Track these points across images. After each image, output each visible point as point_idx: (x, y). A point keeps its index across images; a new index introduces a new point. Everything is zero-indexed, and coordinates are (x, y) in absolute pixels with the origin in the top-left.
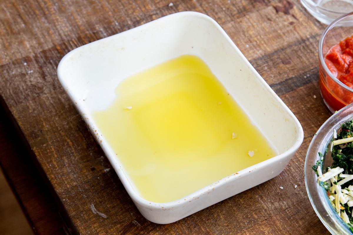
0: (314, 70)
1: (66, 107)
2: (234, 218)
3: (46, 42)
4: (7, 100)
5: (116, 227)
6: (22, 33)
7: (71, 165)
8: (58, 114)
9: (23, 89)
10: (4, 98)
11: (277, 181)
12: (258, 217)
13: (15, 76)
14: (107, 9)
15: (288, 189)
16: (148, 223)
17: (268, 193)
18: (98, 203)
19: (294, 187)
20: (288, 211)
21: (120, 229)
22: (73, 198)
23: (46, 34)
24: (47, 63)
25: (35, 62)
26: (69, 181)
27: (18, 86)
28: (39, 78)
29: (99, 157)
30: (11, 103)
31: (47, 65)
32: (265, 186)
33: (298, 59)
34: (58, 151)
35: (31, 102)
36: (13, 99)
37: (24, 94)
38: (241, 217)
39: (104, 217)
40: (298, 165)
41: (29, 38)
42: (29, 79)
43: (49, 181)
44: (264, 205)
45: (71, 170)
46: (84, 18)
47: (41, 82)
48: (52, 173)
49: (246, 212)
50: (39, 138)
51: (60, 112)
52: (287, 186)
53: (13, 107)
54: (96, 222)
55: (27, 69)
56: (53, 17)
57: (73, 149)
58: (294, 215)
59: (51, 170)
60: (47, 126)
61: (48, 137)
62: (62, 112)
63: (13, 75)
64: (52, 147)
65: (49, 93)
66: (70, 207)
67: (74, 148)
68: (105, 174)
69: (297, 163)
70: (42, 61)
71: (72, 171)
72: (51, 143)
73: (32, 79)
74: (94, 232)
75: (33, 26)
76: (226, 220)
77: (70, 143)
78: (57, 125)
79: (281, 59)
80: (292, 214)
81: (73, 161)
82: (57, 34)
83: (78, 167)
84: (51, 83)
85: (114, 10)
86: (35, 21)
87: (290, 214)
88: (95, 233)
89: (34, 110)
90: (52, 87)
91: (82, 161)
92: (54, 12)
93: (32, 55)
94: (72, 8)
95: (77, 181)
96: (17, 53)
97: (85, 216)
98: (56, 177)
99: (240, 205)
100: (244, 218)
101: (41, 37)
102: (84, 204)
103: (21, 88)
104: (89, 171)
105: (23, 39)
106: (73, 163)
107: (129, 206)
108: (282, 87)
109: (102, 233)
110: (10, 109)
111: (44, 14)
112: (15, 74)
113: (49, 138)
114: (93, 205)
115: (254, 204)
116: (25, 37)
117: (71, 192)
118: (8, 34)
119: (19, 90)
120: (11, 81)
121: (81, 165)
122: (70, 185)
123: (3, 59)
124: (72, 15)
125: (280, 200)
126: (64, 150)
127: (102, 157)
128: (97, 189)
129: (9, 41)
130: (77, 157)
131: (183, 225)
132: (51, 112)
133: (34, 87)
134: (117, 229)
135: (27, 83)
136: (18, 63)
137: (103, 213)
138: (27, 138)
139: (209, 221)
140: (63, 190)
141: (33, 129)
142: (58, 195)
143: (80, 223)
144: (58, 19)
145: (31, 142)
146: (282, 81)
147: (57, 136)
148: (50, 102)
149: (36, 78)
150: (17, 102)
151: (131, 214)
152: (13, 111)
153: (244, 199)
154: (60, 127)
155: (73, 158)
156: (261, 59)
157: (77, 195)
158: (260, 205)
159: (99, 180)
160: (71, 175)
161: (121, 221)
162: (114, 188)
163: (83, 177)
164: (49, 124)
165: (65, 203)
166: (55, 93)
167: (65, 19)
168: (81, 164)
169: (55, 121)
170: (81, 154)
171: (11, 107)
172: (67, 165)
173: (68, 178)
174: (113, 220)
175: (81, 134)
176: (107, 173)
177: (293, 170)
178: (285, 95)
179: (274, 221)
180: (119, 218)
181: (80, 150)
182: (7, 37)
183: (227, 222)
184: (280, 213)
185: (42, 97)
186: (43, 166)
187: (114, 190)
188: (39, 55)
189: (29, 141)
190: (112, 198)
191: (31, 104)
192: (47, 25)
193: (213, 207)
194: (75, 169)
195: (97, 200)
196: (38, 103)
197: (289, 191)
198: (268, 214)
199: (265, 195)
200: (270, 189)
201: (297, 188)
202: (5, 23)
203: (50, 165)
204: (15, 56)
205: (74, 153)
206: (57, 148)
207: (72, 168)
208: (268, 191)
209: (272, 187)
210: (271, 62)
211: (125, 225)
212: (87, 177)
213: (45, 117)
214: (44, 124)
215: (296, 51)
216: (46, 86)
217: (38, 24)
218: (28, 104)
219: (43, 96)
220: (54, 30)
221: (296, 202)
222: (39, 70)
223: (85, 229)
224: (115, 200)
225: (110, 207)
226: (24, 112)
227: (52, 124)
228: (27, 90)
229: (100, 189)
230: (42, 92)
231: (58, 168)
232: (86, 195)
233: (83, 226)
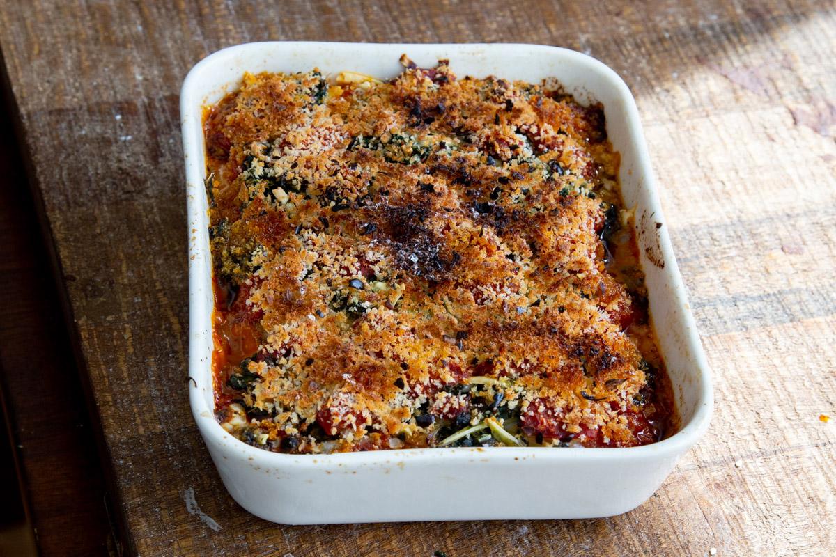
4: (48, 192)
6: (130, 46)
7: (164, 381)
8: (165, 250)
9: (97, 174)
10: (43, 186)
13: (84, 140)
14: (358, 33)
18: (207, 489)
22: (146, 461)
23: (189, 58)
24: (173, 127)
25: (143, 117)
26: (148, 419)
27: (85, 166)
28: (142, 157)
30: (55, 201)
31: (171, 130)
33: (825, 248)
34: (141, 338)
35: (106, 208)
36: (63, 193)
37: (94, 186)
39: (212, 528)
40: (765, 511)
41: (144, 61)
42: (116, 155)
43: (96, 406)
45: (158, 393)
47: (145, 168)
48: (110, 390)
50: (102, 299)
53: (57, 212)
54: (188, 536)
55: (119, 132)
56: (219, 24)
57: (180, 341)
59: (109, 381)
60: (130, 274)
61: (125, 300)
62: (177, 248)
63: (81, 137)
64: (126, 325)
65: (156, 198)
66: (132, 483)
67: (183, 341)
69: (762, 506)
70: (161, 118)
71: (161, 394)
72: (128, 316)
73: (124, 156)
75: (161, 35)
77: (177, 327)
78: (155, 277)
79: (779, 239)
84: (169, 173)
86: (173, 25)
89: (109, 228)
92: (226, 12)
93: (140, 101)
94: (272, 14)
95: (166, 424)
96: (107, 88)
97: (164, 513)
98: (116, 401)
101: (175, 62)
102: (170, 483)
103: (91, 172)
105: (129, 58)
106: (170, 376)
108: (765, 308)
110: (49, 214)
111: (200, 15)
112: (86, 135)
113: (127, 303)
114: (193, 491)
116: (136, 55)
117: (145, 446)
118: (96, 40)
119: (86, 174)
120: (70, 150)
122: (148, 428)
123: (67, 95)
126: (157, 339)
129: (94, 56)
132: (150, 243)
133: (123, 176)
135: (110, 163)
136: (101, 112)
137: (212, 517)
138: (72, 291)
140: (127, 436)
141: (92, 274)
142: (110, 446)
143: (145, 529)
144: (230, 30)
145: (79, 303)
146: (771, 292)
147: (148, 304)
148: (153, 219)
149: (134, 154)
150: (71, 202)
151: (287, 536)
152: (55, 222)
154: (162, 284)
155: (174, 364)
156: (726, 227)
157: (159, 457)
160: (156, 405)
163: (185, 416)
164: (135, 269)
165: (120, 471)
169: (152, 265)
171: (53, 210)
172: (153, 378)
173: (146, 411)
174: (233, 541)
177: (748, 522)
180: (251, 538)
182: (92, 47)
185: (136, 203)
186: (91, 368)
188: (157, 105)
189: (74, 299)
191: (106, 214)
192: (199, 39)
195: (206, 481)
196: (122, 215)
202: (98, 16)
203: (111, 370)
204: (100, 95)
205: (181, 353)
206: (139, 331)
207: (165, 388)
210: (752, 240)
213: (130, 251)
214: (124, 268)
215: (824, 228)
216: (154, 178)
217: (178, 33)
218: (97, 212)
219: (141, 201)
222: (147, 137)
223: (156, 546)
226: (81, 229)
227: (144, 271)
228: (103, 179)
230: (141, 192)
231: (127, 380)
232: (181, 462)
233: (152, 539)
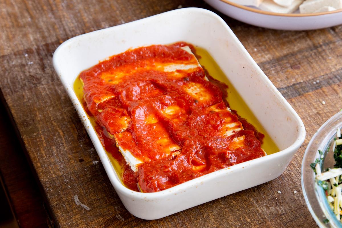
0: (325, 77)
1: (62, 98)
2: (225, 219)
3: (50, 35)
4: (3, 89)
5: (98, 220)
6: (27, 27)
7: (60, 155)
8: (52, 104)
9: (21, 79)
10: (1, 86)
11: (275, 185)
12: (251, 220)
13: (15, 66)
14: (115, 9)
15: (287, 194)
16: (132, 219)
17: (265, 197)
18: (82, 194)
19: (293, 193)
20: (285, 216)
21: (102, 222)
22: (57, 187)
23: (51, 28)
24: (48, 56)
25: (36, 54)
26: (55, 171)
27: (16, 76)
28: (38, 70)
29: (89, 149)
30: (7, 92)
31: (48, 57)
32: (261, 189)
33: (308, 65)
34: (48, 140)
35: (27, 92)
36: (9, 88)
37: (21, 84)
38: (233, 219)
39: (86, 209)
41: (33, 32)
42: (28, 70)
43: (34, 169)
44: (258, 208)
45: (58, 160)
46: (91, 15)
47: (40, 74)
48: (39, 162)
49: (239, 214)
50: (31, 127)
51: (55, 102)
52: (285, 191)
53: (8, 96)
54: (78, 214)
55: (27, 61)
56: (60, 13)
57: (63, 139)
58: (291, 221)
59: (38, 159)
60: (40, 116)
61: (40, 126)
62: (57, 103)
63: (13, 65)
64: (42, 136)
65: (46, 84)
66: (53, 197)
67: (65, 138)
68: (93, 166)
69: (298, 168)
70: (43, 53)
71: (59, 160)
72: (42, 132)
73: (31, 70)
74: (74, 224)
75: (39, 21)
76: (216, 221)
77: (61, 133)
78: (50, 115)
79: (290, 64)
80: (289, 221)
81: (62, 151)
82: (62, 29)
83: (67, 158)
84: (49, 74)
85: (122, 10)
86: (42, 16)
87: (287, 221)
88: (76, 225)
89: (29, 99)
90: (50, 79)
91: (71, 152)
92: (62, 8)
94: (80, 6)
95: (63, 172)
96: (20, 44)
97: (67, 206)
98: (42, 166)
99: (232, 207)
100: (236, 221)
101: (45, 30)
102: (68, 194)
103: (19, 78)
104: (77, 162)
105: (27, 31)
106: (62, 153)
107: (114, 199)
108: (288, 91)
109: (83, 225)
110: (5, 97)
111: (52, 10)
112: (15, 64)
113: (41, 127)
114: (77, 196)
115: (248, 207)
116: (30, 30)
117: (56, 181)
118: (13, 26)
119: (17, 79)
120: (9, 71)
121: (69, 156)
122: (56, 174)
123: (5, 49)
124: (79, 12)
125: (277, 205)
126: (54, 139)
127: (92, 149)
128: (83, 180)
129: (13, 33)
130: (66, 148)
131: (169, 223)
132: (46, 102)
133: (32, 78)
134: (99, 222)
135: (26, 74)
136: (19, 54)
137: (86, 205)
138: (18, 126)
139: (198, 221)
140: (48, 179)
141: (25, 118)
142: (42, 183)
143: (60, 214)
144: (65, 15)
145: (22, 130)
146: (290, 85)
147: (49, 126)
148: (46, 93)
149: (35, 69)
150: (13, 91)
151: (116, 208)
152: (8, 100)
153: (238, 201)
154: (53, 118)
155: (63, 148)
156: (269, 63)
157: (62, 185)
158: (254, 209)
159: (86, 172)
160: (58, 165)
161: (104, 214)
162: (101, 180)
163: (70, 167)
164: (42, 113)
165: (48, 192)
166: (53, 84)
167: (72, 16)
168: (69, 154)
169: (48, 111)
170: (71, 145)
171: (6, 95)
173: (54, 168)
174: (96, 213)
175: (73, 125)
176: (95, 166)
178: (291, 99)
179: (268, 226)
180: (102, 211)
181: (71, 141)
182: (12, 29)
183: (217, 224)
184: (275, 218)
185: (39, 88)
186: (30, 154)
187: (101, 183)
188: (41, 48)
189: (20, 129)
190: (97, 190)
191: (27, 94)
192: (53, 20)
193: (204, 207)
194: (63, 159)
195: (82, 191)
196: (34, 93)
197: (287, 196)
198: (262, 218)
199: (261, 199)
200: (267, 193)
201: (297, 194)
202: (12, 17)
203: (38, 154)
204: (18, 48)
205: (64, 143)
206: (47, 137)
207: (60, 158)
208: (264, 195)
209: (269, 191)
210: (279, 66)
211: (107, 219)
212: (74, 168)
213: (39, 107)
214: (37, 114)
215: (307, 57)
216: (44, 77)
217: (45, 19)
218: (24, 93)
219: (40, 86)
220: (59, 25)
221: (294, 208)
222: (39, 61)
223: (66, 220)
224: (100, 193)
225: (94, 199)
226: (18, 101)
227: (45, 114)
228: (24, 80)
229: (87, 181)
230: (39, 83)
231: (45, 157)
232: (71, 186)
233: (64, 217)
